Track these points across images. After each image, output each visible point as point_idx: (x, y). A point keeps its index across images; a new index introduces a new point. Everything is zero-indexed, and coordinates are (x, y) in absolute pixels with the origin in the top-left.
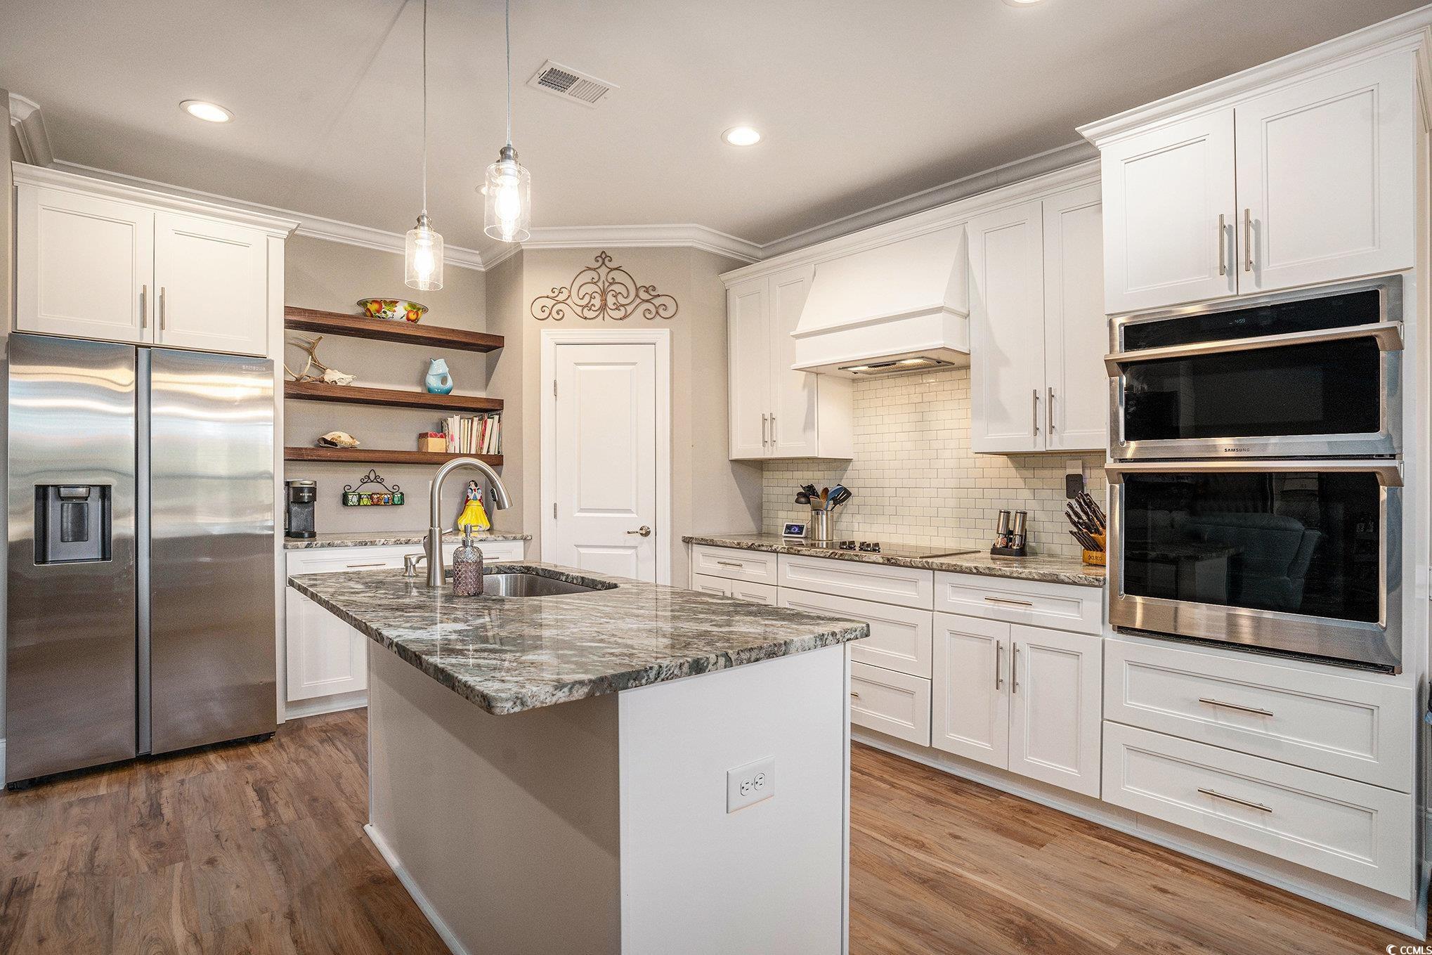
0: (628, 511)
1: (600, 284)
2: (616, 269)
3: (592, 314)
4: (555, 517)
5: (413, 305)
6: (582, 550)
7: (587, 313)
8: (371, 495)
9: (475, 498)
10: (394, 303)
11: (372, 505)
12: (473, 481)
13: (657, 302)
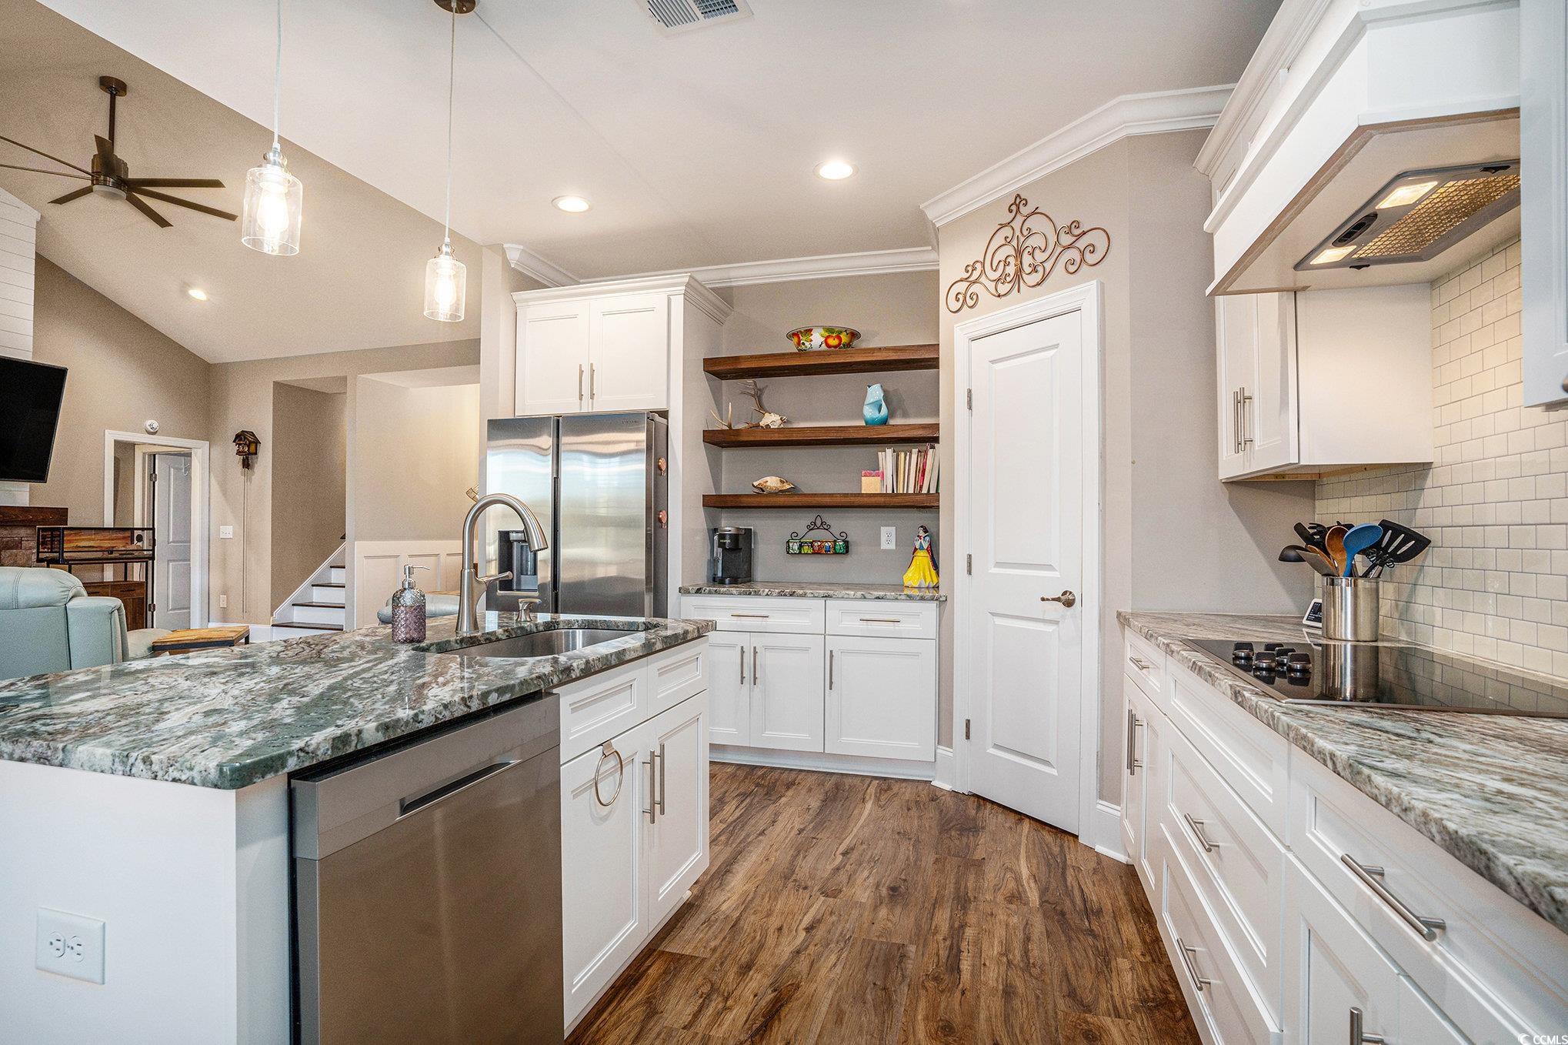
0: (1050, 567)
1: (1014, 243)
2: (1033, 213)
3: (1008, 286)
4: (970, 572)
5: (830, 330)
6: (998, 621)
7: (1003, 288)
8: (811, 543)
9: (921, 548)
10: (809, 331)
11: (813, 553)
12: (922, 527)
13: (1082, 243)
